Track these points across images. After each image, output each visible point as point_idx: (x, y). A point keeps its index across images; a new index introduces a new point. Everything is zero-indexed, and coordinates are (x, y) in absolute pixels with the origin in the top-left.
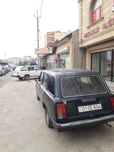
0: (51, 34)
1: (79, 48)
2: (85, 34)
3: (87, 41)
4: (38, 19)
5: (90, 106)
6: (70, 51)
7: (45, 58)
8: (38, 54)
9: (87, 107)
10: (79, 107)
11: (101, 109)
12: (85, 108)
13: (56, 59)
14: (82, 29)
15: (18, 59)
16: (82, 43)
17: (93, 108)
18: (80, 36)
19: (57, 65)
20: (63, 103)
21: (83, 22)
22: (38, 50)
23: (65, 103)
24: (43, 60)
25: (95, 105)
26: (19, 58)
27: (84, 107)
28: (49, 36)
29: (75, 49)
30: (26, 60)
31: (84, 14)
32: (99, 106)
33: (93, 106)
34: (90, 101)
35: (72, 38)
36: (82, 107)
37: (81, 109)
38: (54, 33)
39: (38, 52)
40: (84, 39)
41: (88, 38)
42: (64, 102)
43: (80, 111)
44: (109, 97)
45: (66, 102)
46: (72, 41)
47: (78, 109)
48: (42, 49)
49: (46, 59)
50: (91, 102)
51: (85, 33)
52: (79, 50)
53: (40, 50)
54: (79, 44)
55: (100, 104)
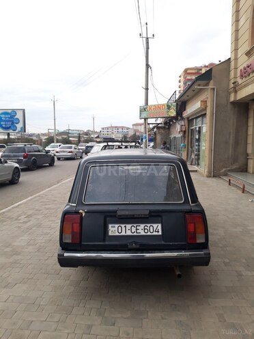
0: (193, 71)
1: (229, 104)
2: (241, 70)
3: (245, 86)
4: (147, 43)
5: (135, 225)
6: (208, 112)
7: (167, 127)
8: (145, 119)
9: (129, 226)
10: (110, 226)
11: (160, 235)
12: (124, 229)
13: (184, 129)
14: (236, 59)
15: (120, 130)
16: (236, 92)
17: (141, 230)
18: (232, 74)
19: (186, 143)
20: (79, 213)
21: (240, 42)
22: (145, 109)
23: (84, 214)
24: (162, 131)
25: (149, 225)
26: (123, 128)
27: (123, 226)
28: (189, 78)
29: (219, 107)
30: (136, 131)
31: (241, 22)
32: (156, 229)
33: (142, 226)
34: (133, 215)
35: (212, 82)
36: (117, 226)
37: (114, 230)
38: (201, 70)
39: (144, 115)
40: (240, 81)
41: (247, 78)
42: (81, 211)
43: (110, 234)
44: (186, 212)
45: (85, 212)
46: (212, 89)
47: (108, 228)
48: (153, 107)
49: (169, 128)
50: (135, 216)
51: (242, 67)
52: (230, 106)
53: (150, 108)
54: (229, 94)
55: (160, 225)
